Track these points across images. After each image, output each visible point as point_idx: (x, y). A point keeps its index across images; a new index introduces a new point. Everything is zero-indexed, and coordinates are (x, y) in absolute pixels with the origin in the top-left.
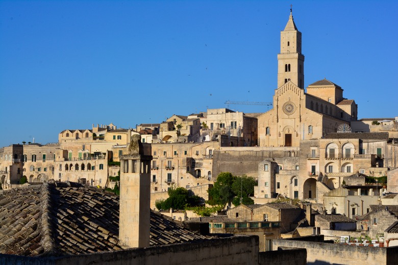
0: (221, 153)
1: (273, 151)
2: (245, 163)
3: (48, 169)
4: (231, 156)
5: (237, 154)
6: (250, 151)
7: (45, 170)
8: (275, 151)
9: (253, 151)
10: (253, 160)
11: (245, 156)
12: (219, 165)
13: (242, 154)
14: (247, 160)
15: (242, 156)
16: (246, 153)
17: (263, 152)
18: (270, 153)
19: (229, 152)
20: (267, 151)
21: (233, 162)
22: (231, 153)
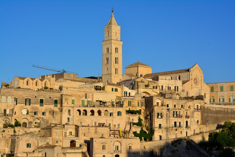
0: (206, 108)
1: (232, 109)
2: (220, 116)
3: (47, 114)
4: (211, 110)
5: (214, 109)
6: (221, 108)
7: (43, 114)
8: (233, 109)
9: (222, 108)
10: (223, 114)
11: (219, 111)
12: (205, 116)
13: (217, 109)
14: (220, 114)
15: (217, 111)
16: (219, 109)
17: (227, 109)
18: (231, 110)
19: (210, 108)
20: (229, 108)
21: (213, 115)
22: (211, 108)
